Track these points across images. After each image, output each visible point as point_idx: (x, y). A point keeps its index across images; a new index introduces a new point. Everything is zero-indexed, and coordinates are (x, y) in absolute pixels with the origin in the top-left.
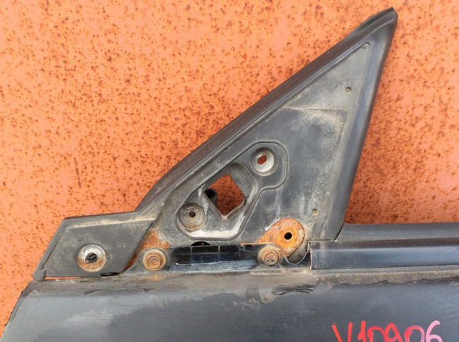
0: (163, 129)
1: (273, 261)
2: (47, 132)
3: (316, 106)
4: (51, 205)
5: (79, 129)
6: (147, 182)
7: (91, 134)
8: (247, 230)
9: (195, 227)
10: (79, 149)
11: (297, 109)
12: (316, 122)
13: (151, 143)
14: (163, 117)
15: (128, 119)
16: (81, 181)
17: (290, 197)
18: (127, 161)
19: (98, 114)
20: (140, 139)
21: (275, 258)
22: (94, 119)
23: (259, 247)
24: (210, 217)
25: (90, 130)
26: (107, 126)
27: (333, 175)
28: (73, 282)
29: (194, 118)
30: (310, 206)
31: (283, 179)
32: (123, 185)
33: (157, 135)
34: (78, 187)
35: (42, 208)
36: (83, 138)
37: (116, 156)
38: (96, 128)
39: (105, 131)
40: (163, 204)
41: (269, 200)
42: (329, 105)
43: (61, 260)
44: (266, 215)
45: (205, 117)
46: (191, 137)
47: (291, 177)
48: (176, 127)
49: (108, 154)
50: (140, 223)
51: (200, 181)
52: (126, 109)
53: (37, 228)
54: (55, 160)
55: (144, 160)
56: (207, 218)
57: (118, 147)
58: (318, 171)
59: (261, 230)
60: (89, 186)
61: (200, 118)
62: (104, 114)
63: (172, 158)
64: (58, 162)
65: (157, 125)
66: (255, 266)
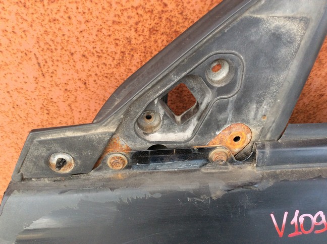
0: (116, 27)
1: (222, 161)
2: (3, 31)
3: (279, 13)
4: (22, 91)
5: (34, 28)
6: (105, 74)
7: (46, 32)
8: (199, 134)
9: (152, 130)
10: (37, 46)
11: (259, 16)
12: (277, 31)
13: (105, 40)
14: (115, 16)
15: (80, 18)
16: (44, 73)
17: (242, 106)
18: (84, 56)
19: (50, 14)
20: (95, 37)
21: (224, 159)
22: (47, 18)
23: (210, 149)
24: (165, 122)
25: (44, 29)
26: (61, 25)
27: (286, 85)
28: (48, 182)
29: (147, 16)
30: (260, 112)
31: (237, 89)
32: (83, 76)
33: (110, 33)
34: (42, 77)
35: (15, 94)
36: (39, 36)
37: (73, 51)
38: (51, 27)
39: (59, 29)
40: (122, 117)
41: (222, 108)
42: (293, 12)
43: (34, 166)
44: (218, 122)
45: (158, 15)
46: (144, 34)
47: (245, 87)
48: (129, 25)
49: (66, 50)
50: (102, 134)
51: (156, 92)
52: (78, 8)
53: (14, 108)
54: (16, 56)
55: (99, 55)
56: (163, 122)
57: (74, 44)
58: (272, 80)
59: (213, 134)
60: (52, 77)
61: (153, 17)
62: (56, 13)
63: (127, 53)
64: (19, 58)
65: (110, 23)
66: (206, 164)
